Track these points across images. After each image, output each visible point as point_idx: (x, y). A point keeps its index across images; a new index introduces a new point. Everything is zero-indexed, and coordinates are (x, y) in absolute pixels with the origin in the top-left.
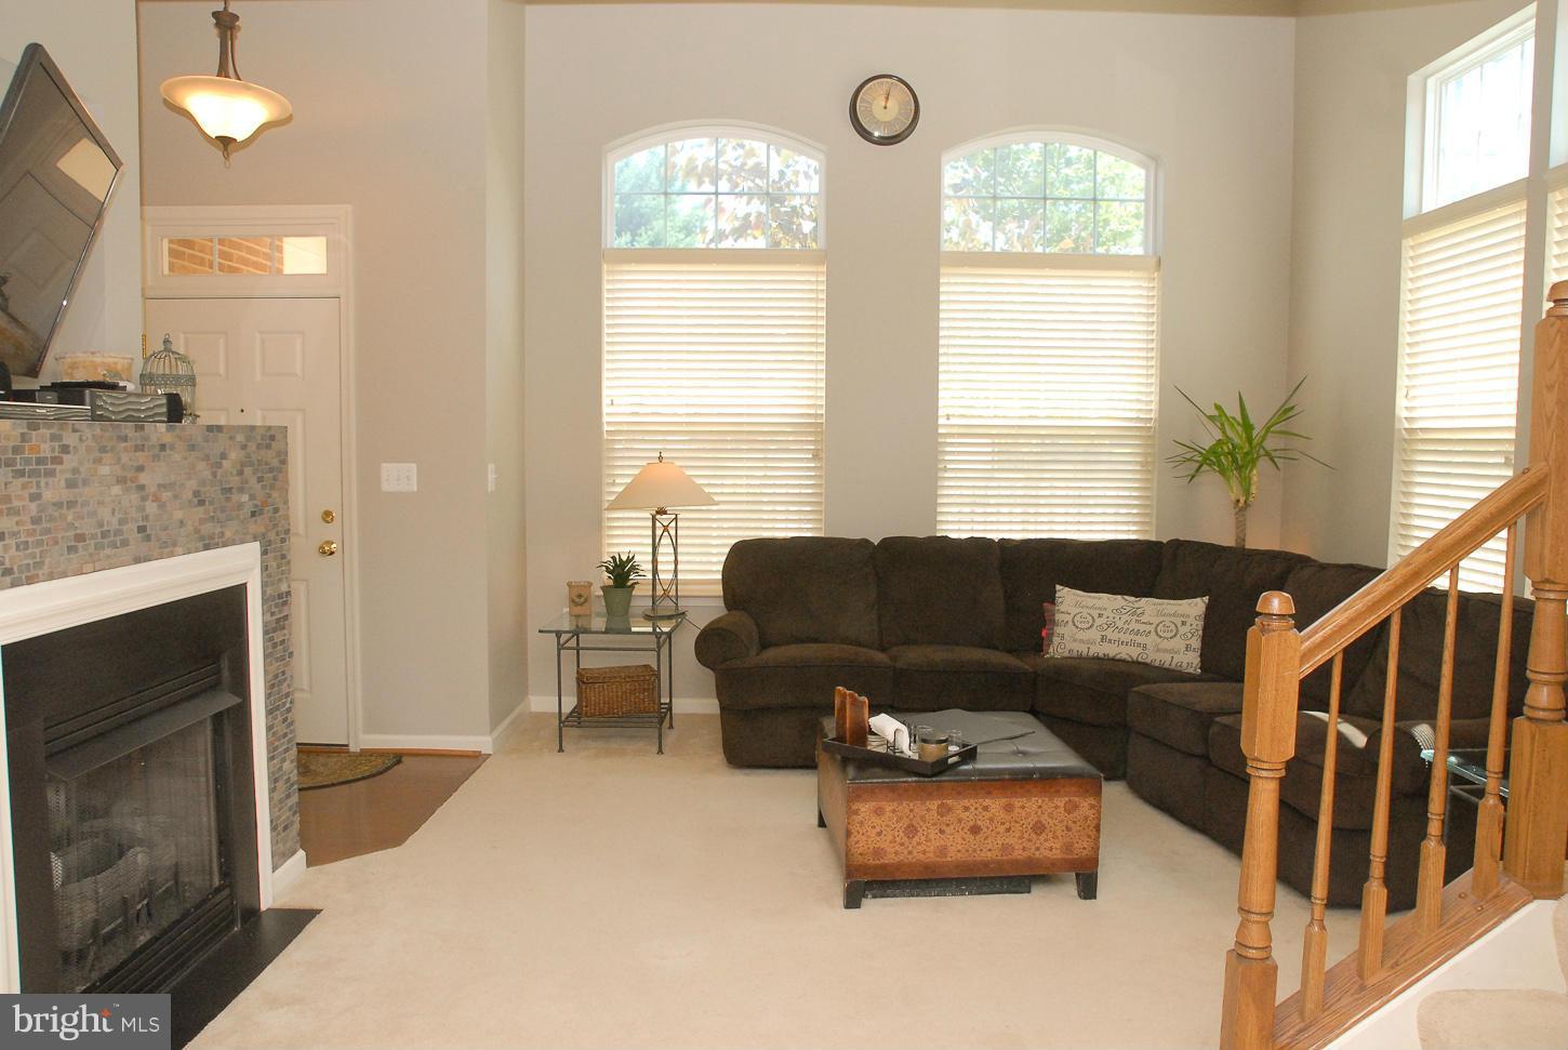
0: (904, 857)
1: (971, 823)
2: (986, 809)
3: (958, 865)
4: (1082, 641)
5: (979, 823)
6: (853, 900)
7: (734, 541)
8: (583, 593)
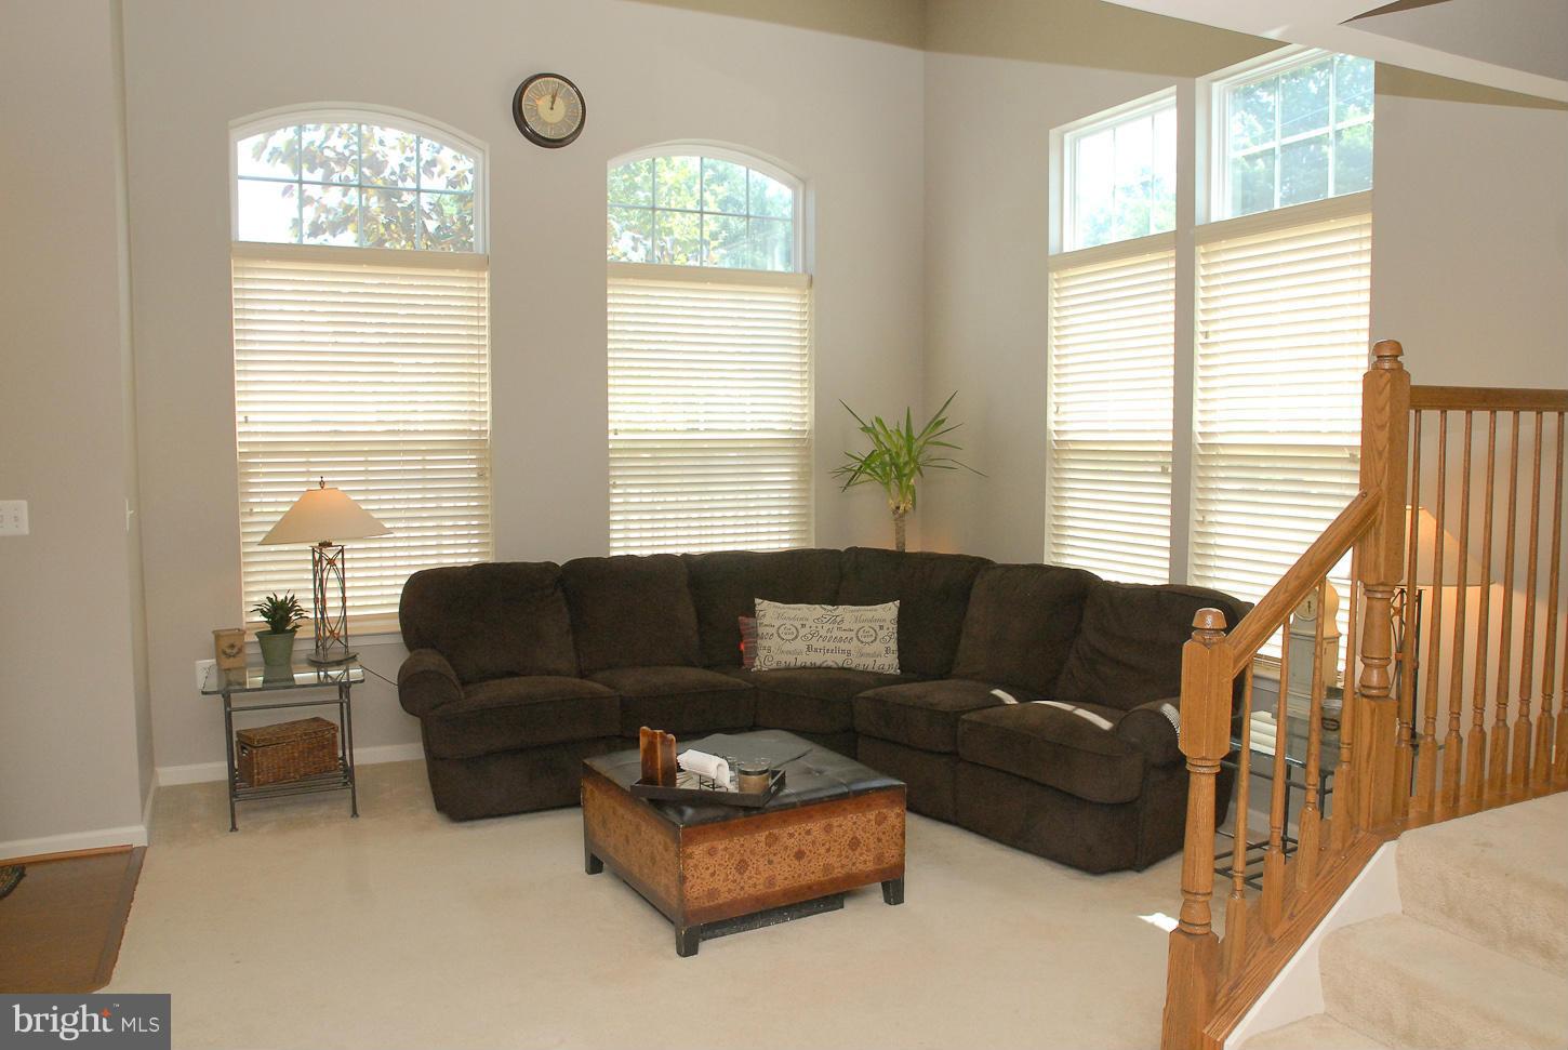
0: (737, 894)
1: (796, 849)
2: (808, 832)
3: (786, 893)
4: (789, 652)
5: (803, 848)
6: (688, 947)
7: (413, 571)
8: (236, 643)
